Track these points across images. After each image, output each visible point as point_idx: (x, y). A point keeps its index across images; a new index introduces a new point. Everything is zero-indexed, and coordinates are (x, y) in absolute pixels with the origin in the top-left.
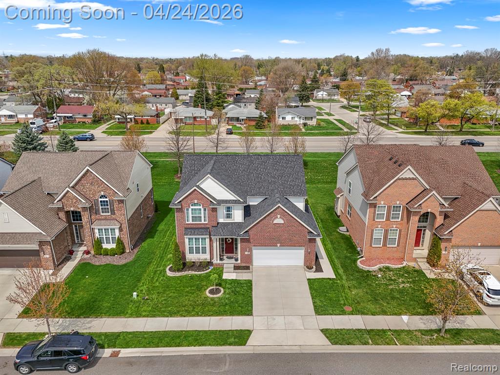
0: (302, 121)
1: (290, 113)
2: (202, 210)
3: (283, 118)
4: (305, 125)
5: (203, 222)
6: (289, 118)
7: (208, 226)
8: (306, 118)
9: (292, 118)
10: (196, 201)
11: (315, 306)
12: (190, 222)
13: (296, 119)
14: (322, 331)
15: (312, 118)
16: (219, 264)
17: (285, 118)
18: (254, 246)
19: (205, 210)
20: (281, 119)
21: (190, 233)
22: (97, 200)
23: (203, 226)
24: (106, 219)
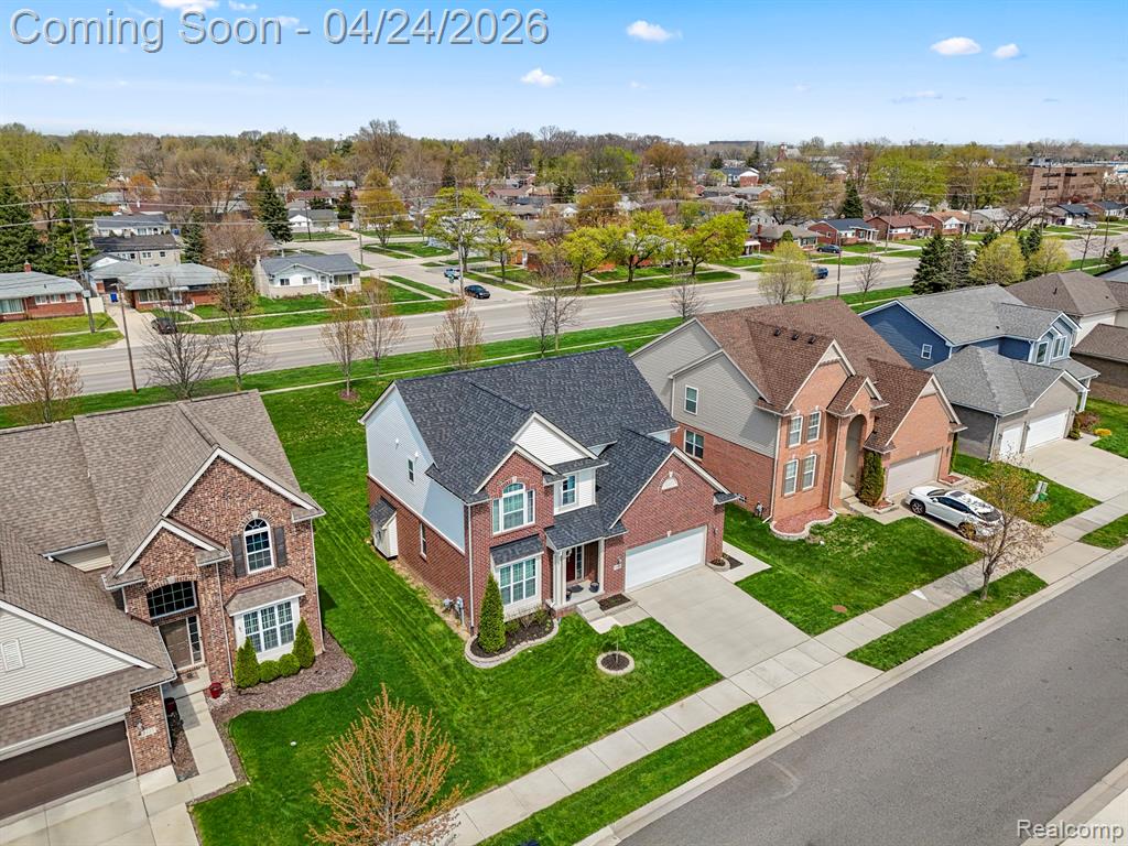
0: (328, 284)
1: (299, 269)
2: (525, 496)
3: (282, 281)
4: (339, 293)
5: (526, 523)
6: (296, 280)
7: (536, 530)
8: (336, 277)
9: (305, 279)
10: (514, 480)
11: (796, 624)
12: (502, 530)
13: (315, 281)
14: (849, 656)
15: (350, 276)
16: (566, 609)
17: (288, 280)
18: (629, 548)
19: (530, 494)
20: (279, 284)
21: (505, 557)
22: (240, 536)
23: (527, 533)
24: (263, 584)
